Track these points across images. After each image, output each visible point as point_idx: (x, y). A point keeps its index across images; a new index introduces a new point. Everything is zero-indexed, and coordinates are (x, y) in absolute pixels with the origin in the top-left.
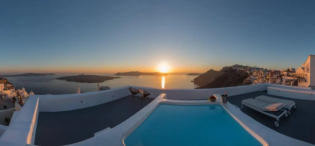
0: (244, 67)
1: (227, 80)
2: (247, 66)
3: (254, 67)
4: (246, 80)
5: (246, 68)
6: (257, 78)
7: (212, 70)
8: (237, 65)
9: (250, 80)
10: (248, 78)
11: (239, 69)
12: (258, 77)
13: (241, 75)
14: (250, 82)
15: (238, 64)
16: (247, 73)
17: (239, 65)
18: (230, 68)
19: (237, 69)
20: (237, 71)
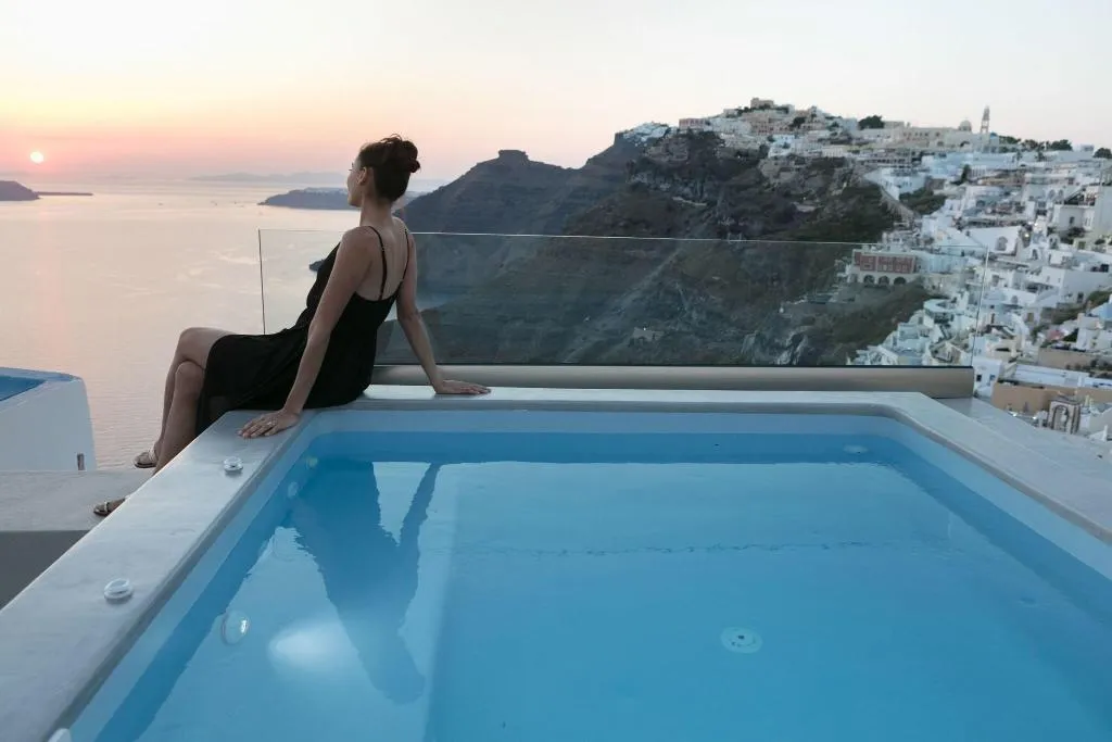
0: (838, 131)
1: (658, 261)
2: (874, 122)
3: (966, 128)
4: (862, 262)
5: (868, 134)
6: (1002, 244)
7: (511, 162)
8: (766, 106)
9: (912, 265)
10: (893, 245)
11: (785, 144)
12: (1012, 234)
13: (806, 208)
14: (910, 278)
15: (779, 103)
16: (874, 191)
17: (785, 110)
18: (697, 140)
19: (763, 150)
20: (766, 168)
